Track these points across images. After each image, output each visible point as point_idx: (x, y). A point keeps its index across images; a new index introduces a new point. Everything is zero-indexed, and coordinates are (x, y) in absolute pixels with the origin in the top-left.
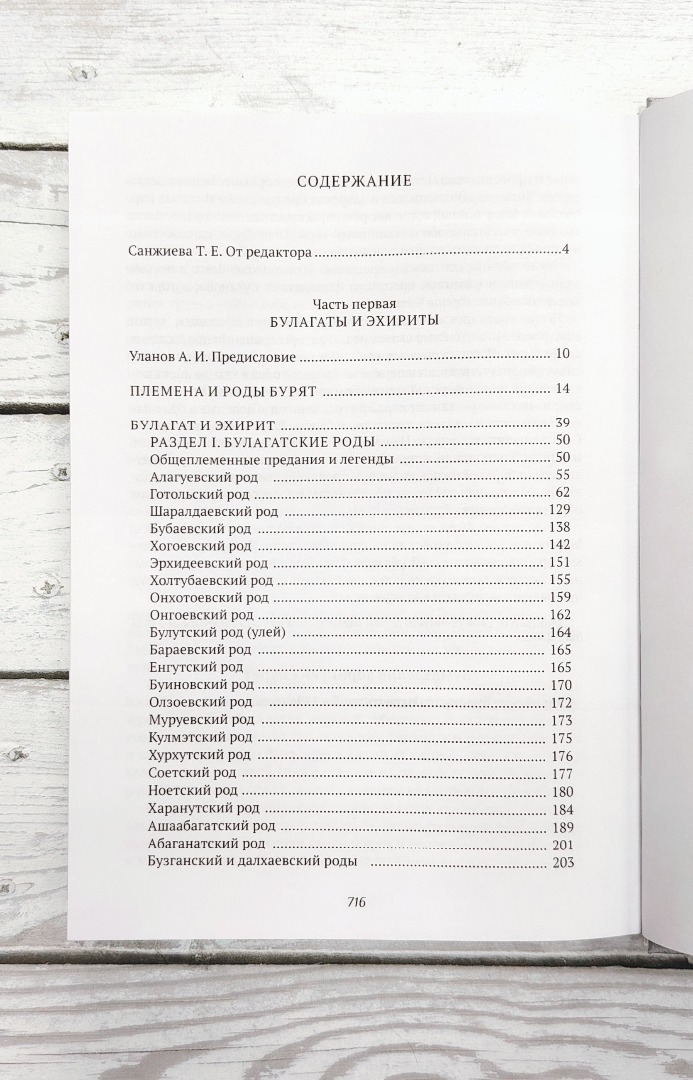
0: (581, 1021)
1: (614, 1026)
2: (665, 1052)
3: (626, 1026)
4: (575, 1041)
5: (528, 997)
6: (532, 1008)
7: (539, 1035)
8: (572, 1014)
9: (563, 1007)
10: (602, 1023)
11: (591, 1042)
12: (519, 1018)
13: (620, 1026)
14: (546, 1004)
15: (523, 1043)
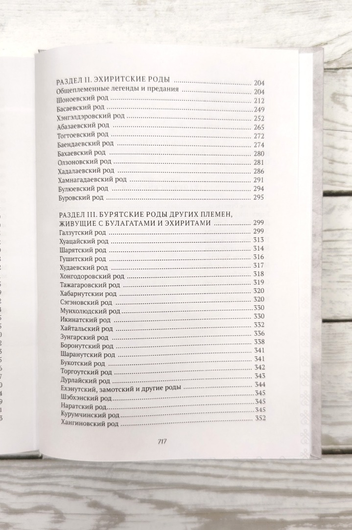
0: (48, 484)
1: (63, 486)
2: (87, 497)
3: (68, 486)
4: (44, 493)
5: (22, 474)
6: (24, 479)
7: (28, 491)
8: (43, 481)
9: (38, 478)
10: (57, 484)
11: (52, 494)
12: (17, 484)
13: (66, 486)
14: (31, 476)
15: (20, 495)
